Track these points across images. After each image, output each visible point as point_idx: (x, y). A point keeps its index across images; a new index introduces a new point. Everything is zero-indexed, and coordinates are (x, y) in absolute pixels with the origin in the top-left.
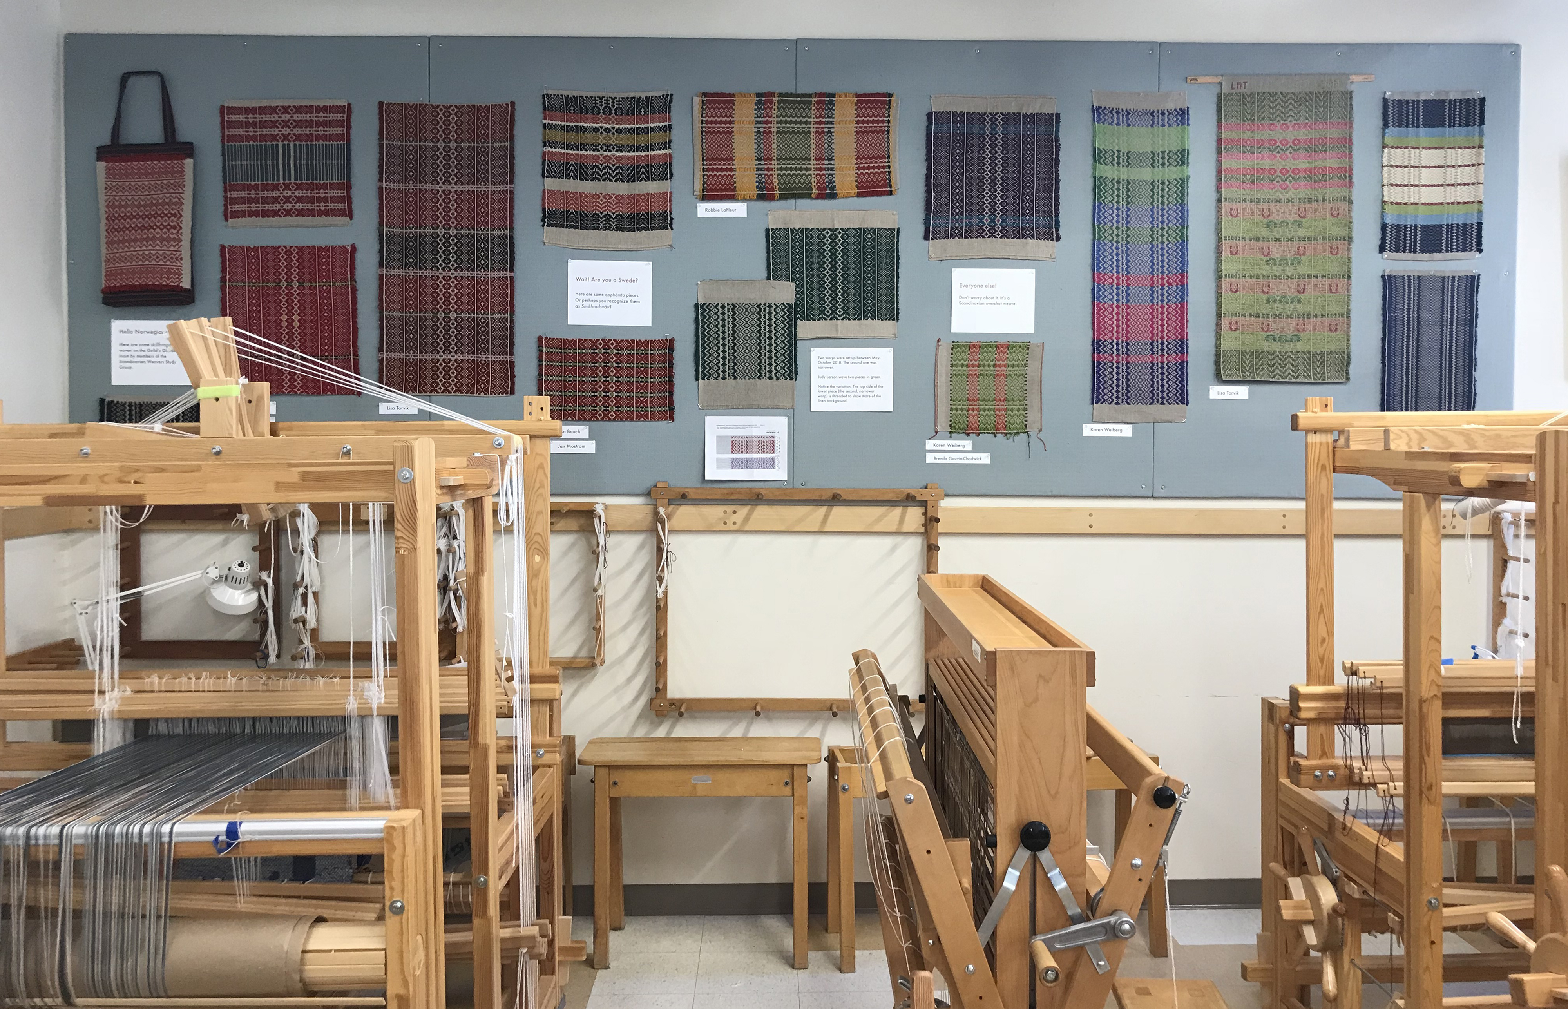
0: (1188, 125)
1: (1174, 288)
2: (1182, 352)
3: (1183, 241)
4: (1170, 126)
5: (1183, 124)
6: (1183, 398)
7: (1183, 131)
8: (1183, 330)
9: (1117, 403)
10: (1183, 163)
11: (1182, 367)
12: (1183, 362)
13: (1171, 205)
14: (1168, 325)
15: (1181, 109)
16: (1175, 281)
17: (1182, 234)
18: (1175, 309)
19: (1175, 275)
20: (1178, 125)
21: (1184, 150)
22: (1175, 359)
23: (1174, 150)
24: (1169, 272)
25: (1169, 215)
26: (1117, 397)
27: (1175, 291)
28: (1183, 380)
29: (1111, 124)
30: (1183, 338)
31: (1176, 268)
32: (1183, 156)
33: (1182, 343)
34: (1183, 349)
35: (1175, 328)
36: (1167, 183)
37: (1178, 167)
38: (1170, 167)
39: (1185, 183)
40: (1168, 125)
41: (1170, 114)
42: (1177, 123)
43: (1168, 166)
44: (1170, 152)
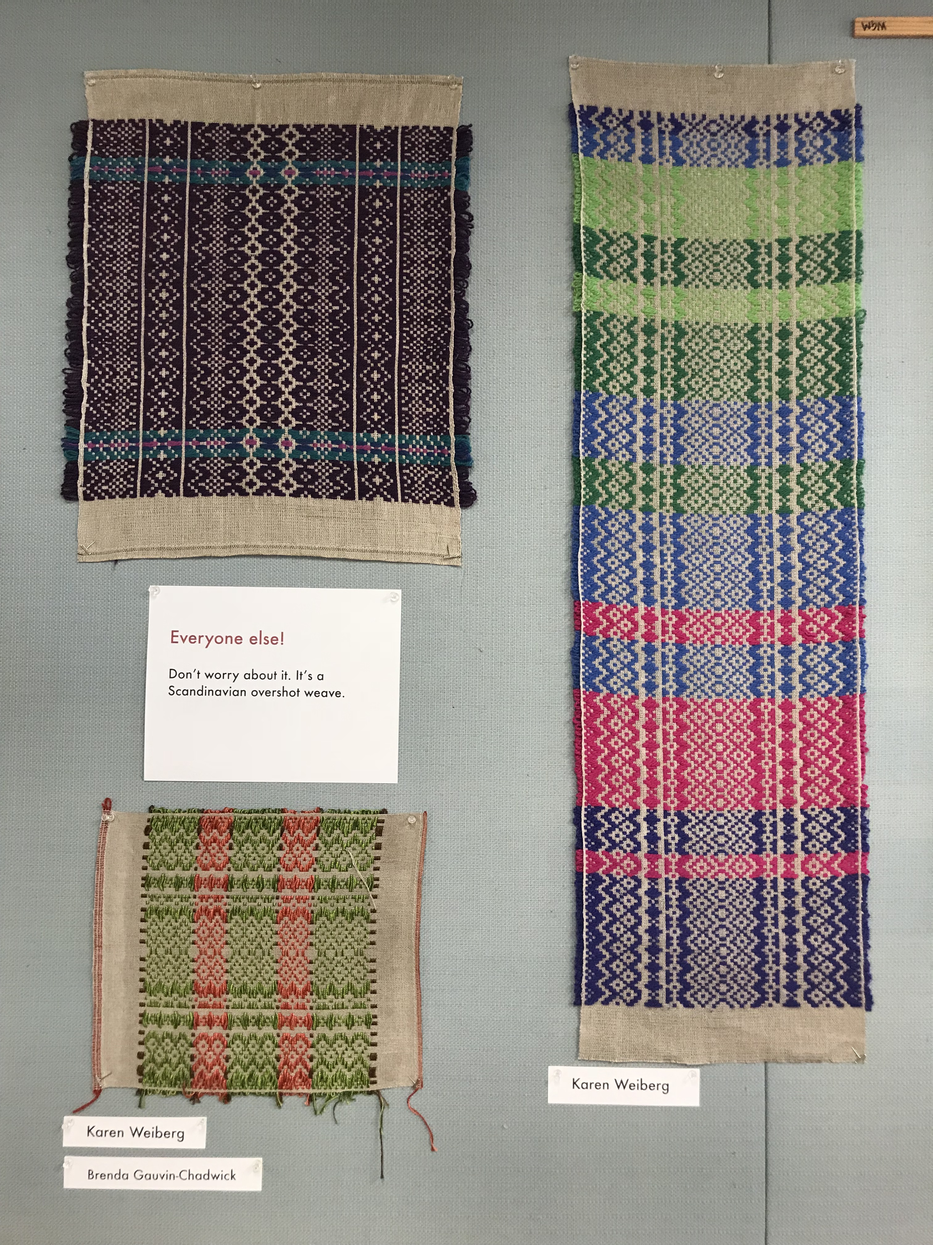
0: (860, 158)
1: (823, 650)
2: (849, 846)
3: (848, 508)
4: (804, 162)
5: (845, 157)
6: (854, 988)
7: (844, 179)
8: (851, 780)
9: (653, 1003)
10: (845, 274)
11: (852, 892)
12: (852, 877)
13: (809, 400)
14: (807, 763)
15: (836, 113)
16: (826, 628)
17: (846, 485)
18: (826, 715)
19: (825, 609)
20: (829, 159)
21: (845, 235)
22: (828, 865)
23: (817, 232)
24: (807, 601)
25: (805, 429)
26: (653, 986)
27: (826, 659)
28: (852, 931)
29: (626, 157)
30: (850, 800)
31: (827, 590)
32: (845, 252)
33: (851, 818)
34: (851, 836)
35: (827, 771)
36: (797, 333)
37: (828, 285)
38: (803, 286)
39: (851, 335)
40: (797, 161)
41: (803, 126)
42: (825, 154)
43: (798, 284)
44: (804, 239)
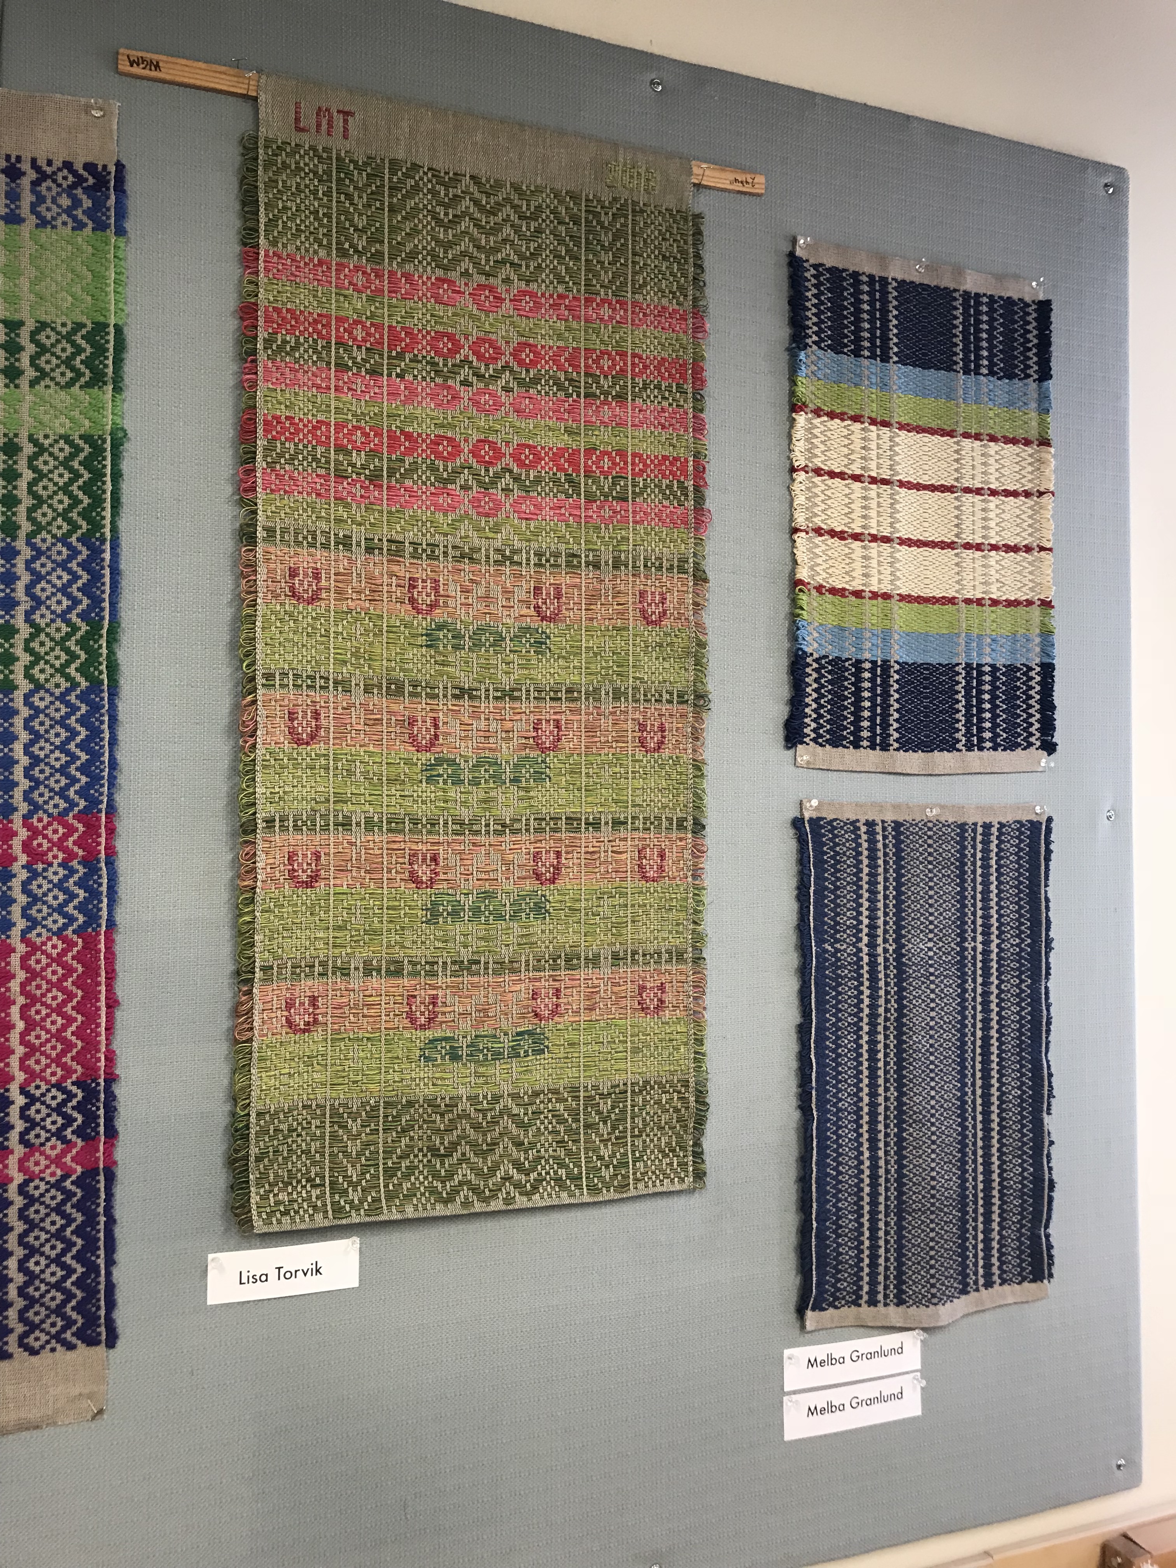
0: (121, 232)
1: (55, 873)
2: (86, 1133)
3: (95, 685)
4: (43, 223)
5: (101, 226)
6: (91, 1320)
7: (98, 253)
8: (91, 1045)
10: (97, 380)
11: (91, 1193)
12: (91, 1173)
13: (44, 540)
14: (31, 1025)
15: (90, 167)
16: (60, 844)
17: (93, 656)
18: (58, 960)
19: (61, 818)
20: (79, 226)
21: (100, 327)
22: (57, 1161)
23: (62, 320)
24: (36, 807)
25: (38, 577)
27: (60, 885)
28: (91, 1245)
30: (91, 1070)
31: (62, 793)
32: (100, 350)
33: (91, 1095)
34: (91, 1118)
35: (58, 1036)
36: (28, 449)
37: (76, 389)
38: (40, 388)
39: (104, 459)
40: (33, 220)
41: (43, 176)
42: (75, 219)
43: (33, 384)
44: (42, 326)
